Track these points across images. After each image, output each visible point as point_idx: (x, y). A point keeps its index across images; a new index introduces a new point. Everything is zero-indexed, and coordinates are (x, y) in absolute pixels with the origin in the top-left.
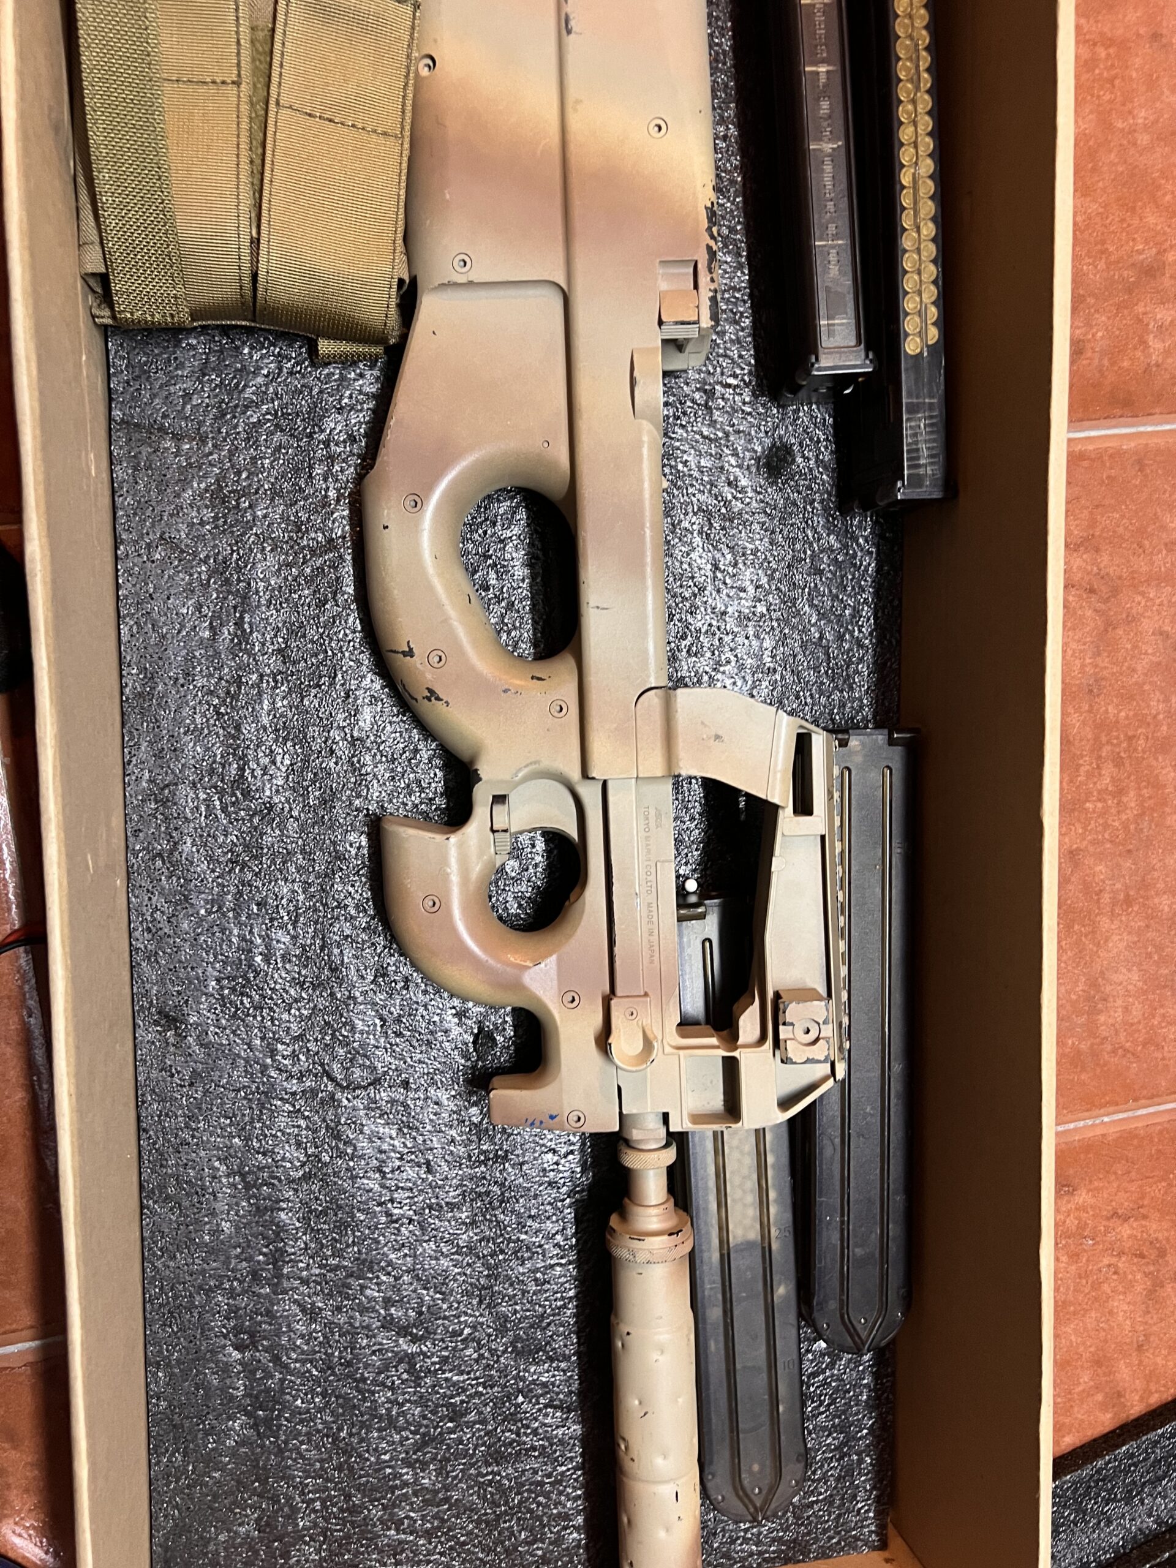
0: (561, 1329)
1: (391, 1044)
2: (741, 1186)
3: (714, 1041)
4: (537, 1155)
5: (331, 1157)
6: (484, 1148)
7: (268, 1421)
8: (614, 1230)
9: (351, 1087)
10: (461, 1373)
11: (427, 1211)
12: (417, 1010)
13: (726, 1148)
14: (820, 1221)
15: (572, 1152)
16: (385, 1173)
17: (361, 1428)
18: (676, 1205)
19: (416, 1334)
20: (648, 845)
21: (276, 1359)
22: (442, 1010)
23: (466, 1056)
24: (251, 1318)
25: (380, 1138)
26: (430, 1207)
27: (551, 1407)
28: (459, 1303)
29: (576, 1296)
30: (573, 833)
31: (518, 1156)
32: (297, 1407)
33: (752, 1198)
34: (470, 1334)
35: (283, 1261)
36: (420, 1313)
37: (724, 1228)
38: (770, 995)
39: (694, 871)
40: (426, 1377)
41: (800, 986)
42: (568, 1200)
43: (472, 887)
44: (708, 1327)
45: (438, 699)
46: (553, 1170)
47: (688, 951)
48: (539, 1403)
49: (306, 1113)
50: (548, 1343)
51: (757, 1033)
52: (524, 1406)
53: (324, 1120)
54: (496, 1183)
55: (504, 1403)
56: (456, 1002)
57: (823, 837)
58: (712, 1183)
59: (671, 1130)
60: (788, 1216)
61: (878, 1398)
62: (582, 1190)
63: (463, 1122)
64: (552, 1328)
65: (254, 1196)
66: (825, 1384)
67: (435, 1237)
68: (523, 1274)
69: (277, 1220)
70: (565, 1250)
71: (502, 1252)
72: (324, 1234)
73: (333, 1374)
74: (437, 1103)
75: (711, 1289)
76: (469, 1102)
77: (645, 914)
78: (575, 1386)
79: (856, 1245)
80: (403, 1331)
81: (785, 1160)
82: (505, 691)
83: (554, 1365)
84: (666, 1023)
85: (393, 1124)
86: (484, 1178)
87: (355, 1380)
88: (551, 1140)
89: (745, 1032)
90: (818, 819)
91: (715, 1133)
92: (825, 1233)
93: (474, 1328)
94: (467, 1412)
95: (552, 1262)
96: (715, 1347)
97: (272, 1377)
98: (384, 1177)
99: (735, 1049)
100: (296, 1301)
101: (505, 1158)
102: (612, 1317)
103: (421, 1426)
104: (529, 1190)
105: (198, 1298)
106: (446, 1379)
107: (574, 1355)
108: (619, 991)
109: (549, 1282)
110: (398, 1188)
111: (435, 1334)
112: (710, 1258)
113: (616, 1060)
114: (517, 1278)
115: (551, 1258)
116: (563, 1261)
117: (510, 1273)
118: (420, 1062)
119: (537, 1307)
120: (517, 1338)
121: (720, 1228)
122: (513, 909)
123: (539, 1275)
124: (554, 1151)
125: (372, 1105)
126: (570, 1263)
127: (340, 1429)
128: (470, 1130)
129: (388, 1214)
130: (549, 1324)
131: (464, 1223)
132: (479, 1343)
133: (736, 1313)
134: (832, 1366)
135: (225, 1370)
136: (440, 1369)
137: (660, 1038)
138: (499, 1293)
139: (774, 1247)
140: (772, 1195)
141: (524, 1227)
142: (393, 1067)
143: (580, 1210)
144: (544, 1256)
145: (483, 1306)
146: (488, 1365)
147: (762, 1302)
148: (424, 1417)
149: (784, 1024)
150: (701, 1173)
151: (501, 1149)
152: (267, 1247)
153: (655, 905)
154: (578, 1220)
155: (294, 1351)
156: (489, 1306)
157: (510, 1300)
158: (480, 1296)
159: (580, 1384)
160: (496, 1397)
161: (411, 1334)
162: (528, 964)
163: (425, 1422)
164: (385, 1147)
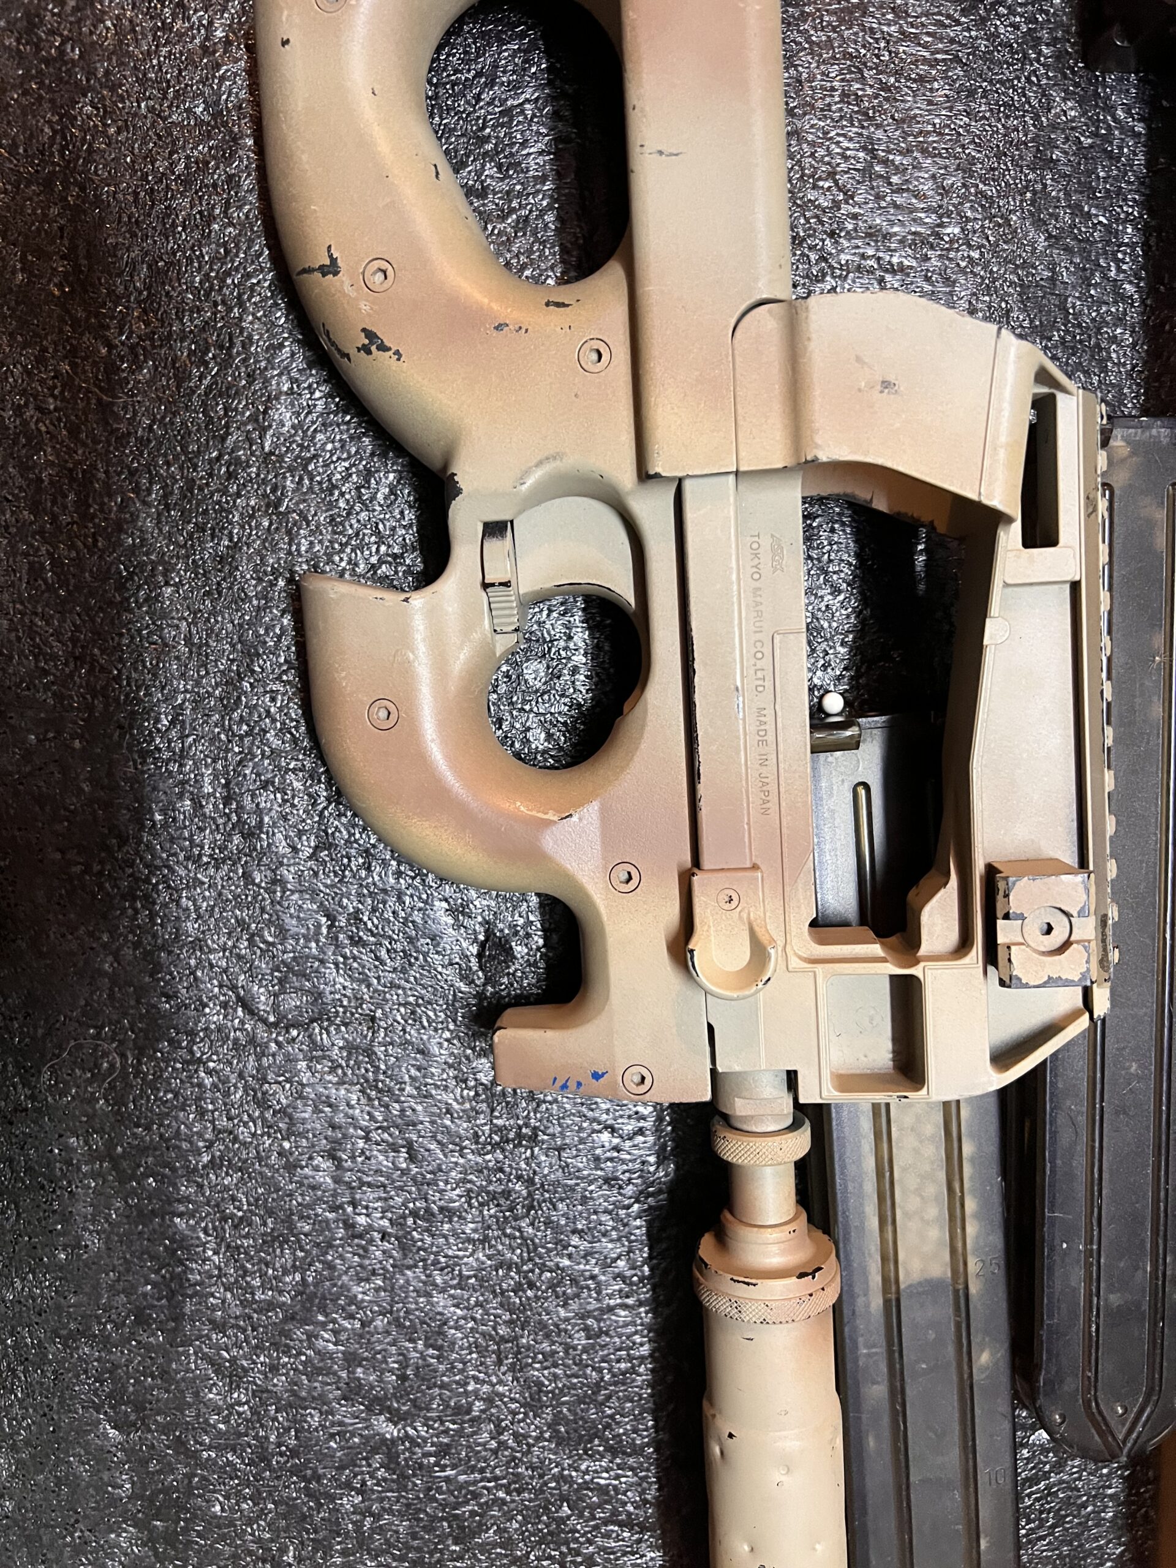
0: (629, 1405)
1: (345, 957)
2: (918, 1191)
3: (876, 949)
4: (584, 1135)
5: (254, 1135)
6: (499, 1122)
7: (170, 1538)
8: (706, 1265)
9: (284, 1023)
10: (473, 1469)
11: (410, 1221)
12: (384, 902)
13: (893, 1129)
14: (1052, 1249)
15: (641, 1131)
16: (340, 1160)
17: (315, 1550)
18: (810, 1220)
19: (398, 1410)
20: (758, 604)
21: (179, 1444)
22: (426, 902)
23: (466, 976)
24: (137, 1381)
25: (330, 1106)
26: (414, 1214)
27: (614, 1523)
28: (465, 1364)
29: (651, 1355)
30: (627, 592)
31: (553, 1135)
32: (215, 1516)
33: (936, 1211)
34: (483, 1411)
35: (183, 1295)
36: (403, 1378)
37: (889, 1258)
38: (979, 868)
39: (839, 678)
40: (414, 1475)
41: (1031, 855)
42: (636, 1206)
43: (452, 688)
44: (864, 1416)
45: (383, 348)
46: (611, 1159)
47: (829, 804)
48: (594, 1518)
49: (211, 1065)
50: (607, 1426)
51: (953, 936)
52: (573, 1521)
53: (241, 1076)
54: (519, 1178)
55: (539, 1517)
56: (448, 890)
57: (1075, 586)
58: (870, 1186)
59: (802, 1101)
60: (997, 1240)
61: (1130, 1515)
62: (660, 1192)
63: (465, 1081)
64: (614, 1402)
65: (133, 1193)
66: (1049, 1492)
67: (424, 1260)
68: (567, 1320)
69: (170, 1232)
70: (632, 1284)
71: (531, 1285)
72: (246, 1253)
73: (269, 1466)
74: (421, 1052)
75: (869, 1355)
76: (473, 1049)
77: (752, 728)
78: (651, 1494)
79: (1111, 1289)
80: (377, 1404)
81: (992, 1148)
82: (499, 327)
83: (618, 1461)
84: (792, 917)
85: (352, 1084)
86: (501, 1170)
87: (304, 1478)
88: (607, 1111)
89: (930, 933)
90: (1070, 551)
91: (876, 1107)
92: (1058, 1272)
93: (489, 1401)
94: (482, 1528)
95: (612, 1302)
96: (877, 1444)
97: (172, 1471)
98: (339, 1167)
99: (916, 962)
100: (205, 1357)
101: (533, 1139)
102: (705, 1403)
103: (409, 1548)
104: (572, 1189)
105: (52, 1349)
106: (447, 1480)
107: (648, 1445)
108: (707, 861)
109: (607, 1334)
110: (362, 1184)
111: (429, 1410)
112: (867, 1305)
113: (703, 979)
114: (557, 1326)
115: (611, 1296)
116: (630, 1301)
117: (545, 1318)
118: (393, 986)
119: (589, 1370)
120: (558, 1419)
121: (884, 1259)
122: (538, 739)
123: (590, 1322)
124: (613, 1130)
125: (316, 1052)
126: (641, 1304)
127: (283, 1550)
128: (477, 1094)
129: (349, 1225)
130: (609, 1397)
131: (469, 1240)
132: (498, 1426)
133: (910, 1392)
134: (1058, 1467)
135: (101, 1457)
136: (437, 1464)
137: (780, 943)
138: (528, 1348)
139: (973, 1290)
140: (970, 1205)
141: (565, 1247)
142: (349, 993)
143: (657, 1224)
144: (599, 1293)
145: (504, 1369)
146: (514, 1458)
147: (955, 1378)
148: (414, 1536)
149: (1007, 917)
150: (851, 1169)
151: (527, 1125)
152: (157, 1272)
153: (769, 712)
154: (653, 1238)
155: (206, 1433)
156: (512, 1368)
157: (546, 1359)
158: (498, 1353)
159: (658, 1490)
160: (527, 1508)
161: (389, 1410)
162: (551, 816)
163: (416, 1543)
164: (339, 1119)
